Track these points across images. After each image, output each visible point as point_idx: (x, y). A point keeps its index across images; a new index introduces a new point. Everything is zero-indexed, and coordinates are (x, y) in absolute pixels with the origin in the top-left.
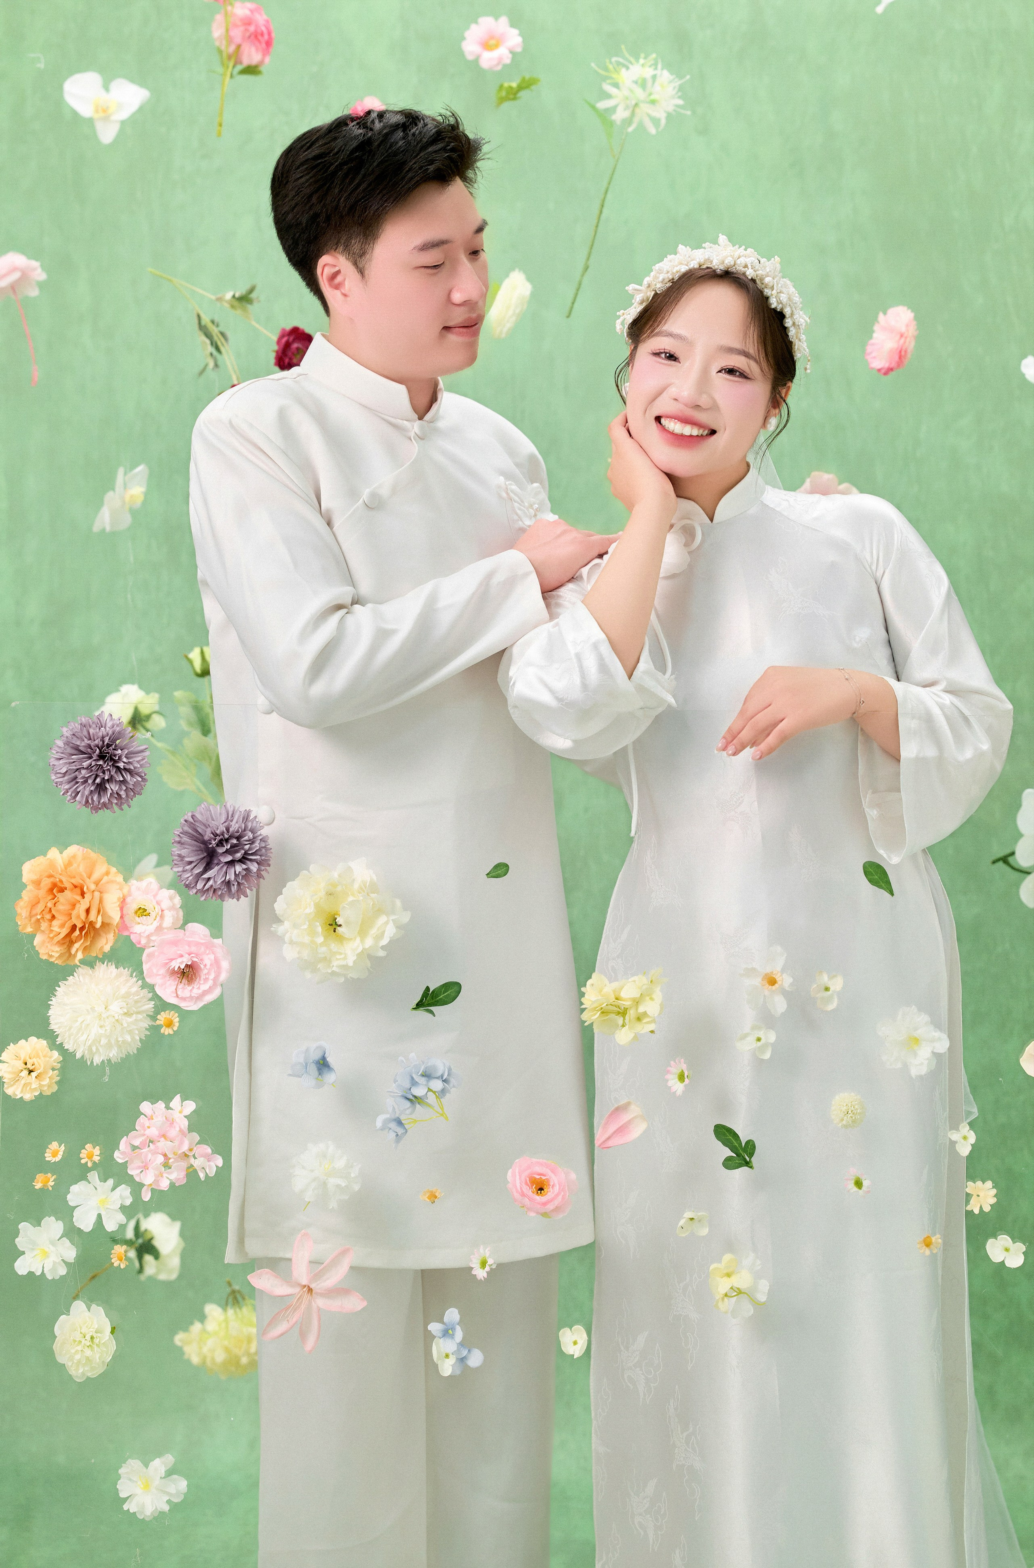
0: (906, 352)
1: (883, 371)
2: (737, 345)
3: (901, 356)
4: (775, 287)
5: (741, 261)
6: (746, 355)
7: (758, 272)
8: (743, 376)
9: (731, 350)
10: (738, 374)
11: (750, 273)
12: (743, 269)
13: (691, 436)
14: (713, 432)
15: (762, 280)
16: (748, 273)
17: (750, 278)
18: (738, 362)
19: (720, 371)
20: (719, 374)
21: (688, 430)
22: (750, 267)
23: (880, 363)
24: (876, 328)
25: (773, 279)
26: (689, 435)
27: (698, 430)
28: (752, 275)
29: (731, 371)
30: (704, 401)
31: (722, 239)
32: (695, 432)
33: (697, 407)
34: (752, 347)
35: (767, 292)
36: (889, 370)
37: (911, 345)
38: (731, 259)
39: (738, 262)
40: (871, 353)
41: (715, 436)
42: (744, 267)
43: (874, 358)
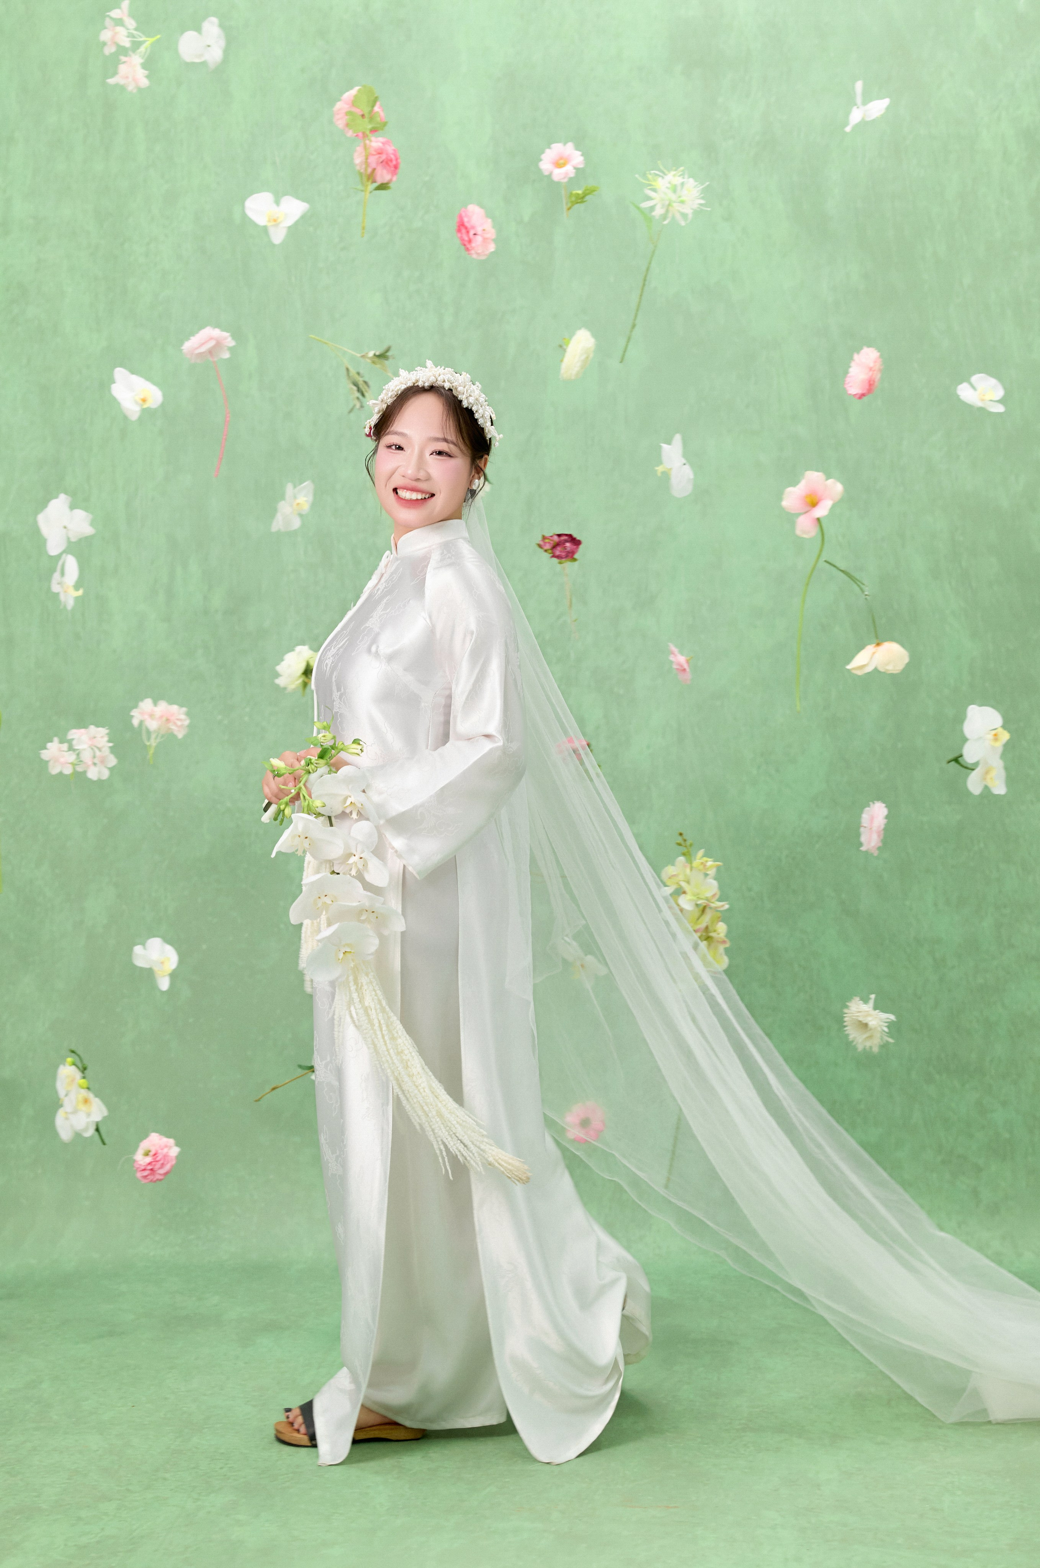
0: (874, 381)
1: (858, 396)
2: (440, 436)
3: (870, 386)
4: (465, 393)
5: (440, 379)
6: (446, 440)
7: (453, 384)
8: (449, 455)
9: (437, 439)
10: (444, 454)
11: (447, 385)
12: (442, 384)
13: (417, 500)
14: (433, 495)
15: (456, 389)
16: (445, 386)
17: (447, 389)
18: (443, 446)
19: (432, 454)
20: (431, 455)
21: (415, 496)
22: (446, 381)
23: (854, 390)
24: (853, 364)
25: (464, 387)
26: (415, 499)
27: (422, 495)
28: (448, 387)
29: (440, 453)
30: (422, 475)
31: (429, 363)
32: (420, 496)
33: (418, 480)
34: (452, 435)
35: (460, 397)
36: (863, 395)
37: (878, 376)
38: (434, 378)
39: (439, 379)
40: (849, 383)
41: (434, 498)
42: (443, 382)
43: (851, 386)
